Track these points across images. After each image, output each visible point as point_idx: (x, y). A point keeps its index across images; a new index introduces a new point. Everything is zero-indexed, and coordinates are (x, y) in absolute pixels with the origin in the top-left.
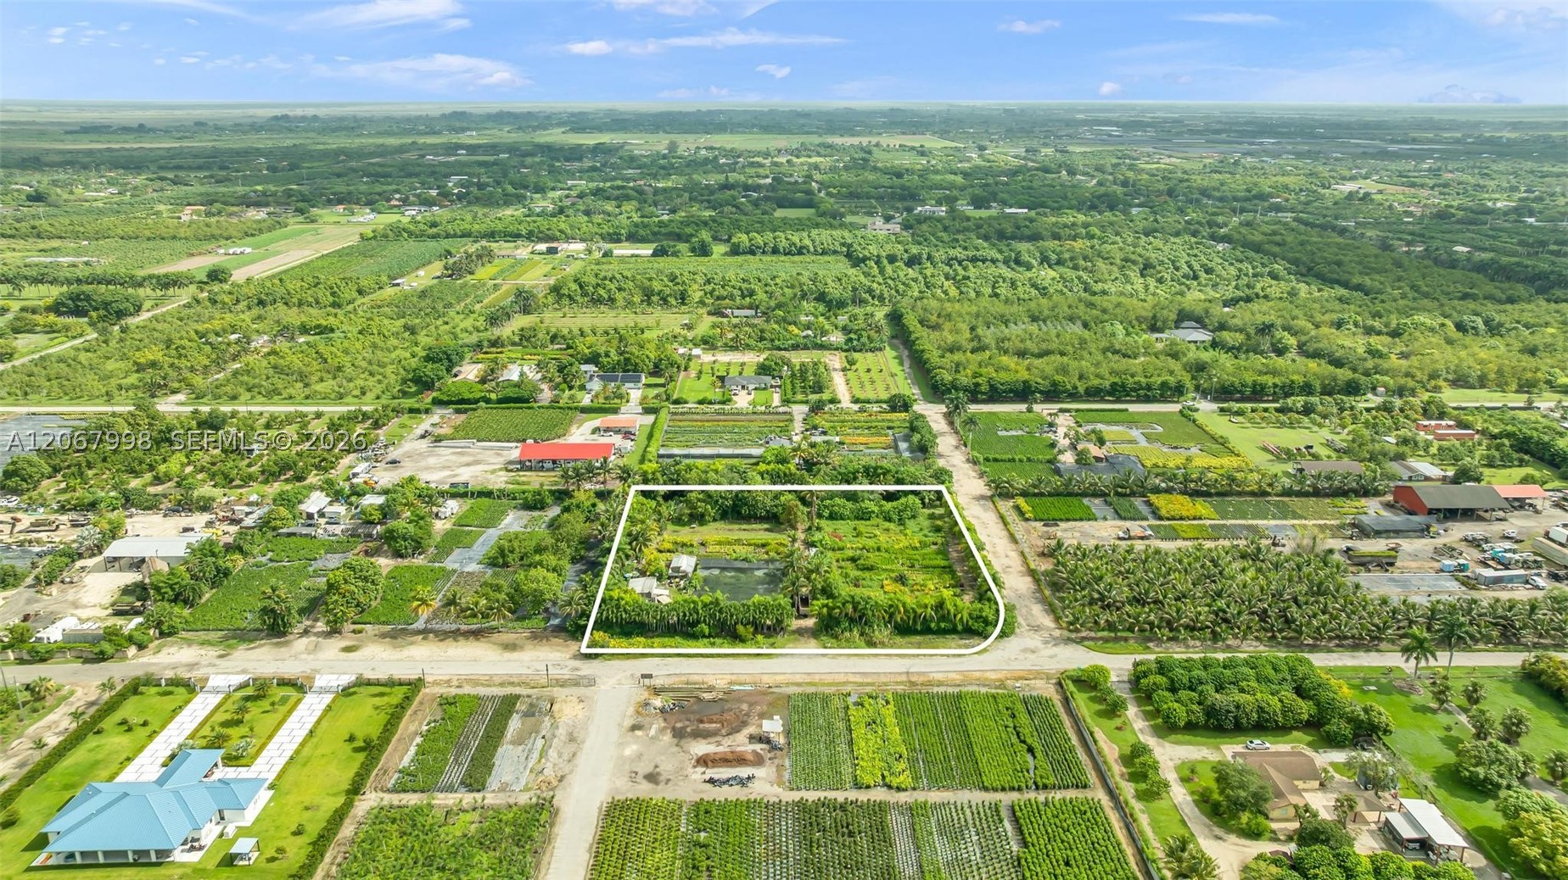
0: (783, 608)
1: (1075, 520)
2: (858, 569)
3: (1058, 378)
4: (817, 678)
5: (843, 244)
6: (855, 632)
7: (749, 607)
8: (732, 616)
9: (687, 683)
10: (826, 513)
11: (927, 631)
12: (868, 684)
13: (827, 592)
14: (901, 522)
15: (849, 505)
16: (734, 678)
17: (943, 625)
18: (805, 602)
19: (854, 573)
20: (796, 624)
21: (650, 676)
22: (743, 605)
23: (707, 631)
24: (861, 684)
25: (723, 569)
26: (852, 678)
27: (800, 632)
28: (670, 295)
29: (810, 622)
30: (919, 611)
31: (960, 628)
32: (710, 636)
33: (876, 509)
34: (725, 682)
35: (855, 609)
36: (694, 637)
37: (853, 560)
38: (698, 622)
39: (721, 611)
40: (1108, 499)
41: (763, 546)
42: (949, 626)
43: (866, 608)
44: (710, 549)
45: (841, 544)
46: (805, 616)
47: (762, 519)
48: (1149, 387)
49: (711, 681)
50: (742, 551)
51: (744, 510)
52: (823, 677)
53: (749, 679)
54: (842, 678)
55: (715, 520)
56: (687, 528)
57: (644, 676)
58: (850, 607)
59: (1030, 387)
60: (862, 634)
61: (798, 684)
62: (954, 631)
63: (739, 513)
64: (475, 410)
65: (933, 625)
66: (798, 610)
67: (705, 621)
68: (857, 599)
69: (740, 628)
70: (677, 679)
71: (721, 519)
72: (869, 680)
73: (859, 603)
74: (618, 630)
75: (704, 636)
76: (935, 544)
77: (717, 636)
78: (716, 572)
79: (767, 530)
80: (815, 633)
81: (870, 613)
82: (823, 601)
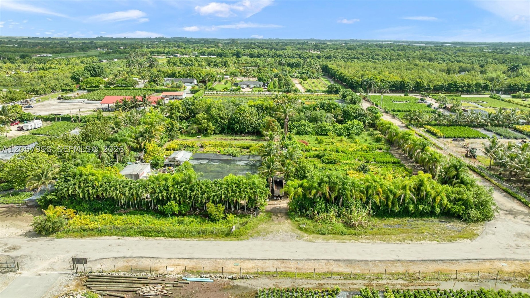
0: (258, 187)
1: (474, 138)
2: (323, 163)
3: (419, 80)
4: (292, 267)
5: (297, 55)
6: (332, 213)
7: (221, 184)
8: (203, 194)
9: (132, 270)
10: (295, 131)
11: (405, 213)
12: (356, 276)
13: (301, 174)
14: (349, 136)
15: (312, 125)
16: (190, 264)
17: (421, 207)
18: (279, 184)
19: (320, 165)
20: (269, 204)
21: (83, 261)
22: (215, 183)
23: (176, 209)
24: (349, 277)
25: (210, 160)
26: (336, 268)
27: (274, 212)
28: (219, 63)
29: (284, 203)
30: (399, 193)
31: (438, 210)
32: (180, 214)
33: (331, 128)
34: (180, 269)
35: (331, 189)
36: (163, 214)
37: (319, 157)
38: (169, 199)
39: (191, 190)
40: (488, 128)
41: (248, 148)
42: (428, 209)
43: (344, 189)
44: (207, 149)
45: (307, 147)
46: (280, 197)
47: (249, 133)
48: (469, 86)
49: (161, 267)
50: (230, 150)
51: (236, 127)
52: (301, 265)
53: (208, 266)
54: (323, 268)
55: (215, 133)
56: (195, 138)
57: (77, 261)
58: (326, 189)
59: (404, 84)
60: (339, 215)
61: (270, 275)
62: (432, 214)
63: (233, 129)
64: (97, 90)
65: (411, 207)
66: (272, 191)
67: (175, 198)
68: (334, 179)
69: (211, 208)
70: (120, 264)
71: (221, 133)
72: (357, 271)
73: (335, 183)
74: (87, 206)
75: (174, 214)
76: (381, 149)
77: (188, 214)
78: (205, 162)
79: (252, 140)
80: (288, 214)
81: (348, 193)
82: (297, 182)
